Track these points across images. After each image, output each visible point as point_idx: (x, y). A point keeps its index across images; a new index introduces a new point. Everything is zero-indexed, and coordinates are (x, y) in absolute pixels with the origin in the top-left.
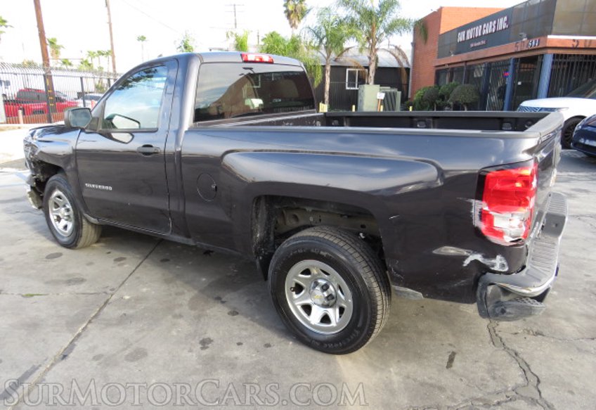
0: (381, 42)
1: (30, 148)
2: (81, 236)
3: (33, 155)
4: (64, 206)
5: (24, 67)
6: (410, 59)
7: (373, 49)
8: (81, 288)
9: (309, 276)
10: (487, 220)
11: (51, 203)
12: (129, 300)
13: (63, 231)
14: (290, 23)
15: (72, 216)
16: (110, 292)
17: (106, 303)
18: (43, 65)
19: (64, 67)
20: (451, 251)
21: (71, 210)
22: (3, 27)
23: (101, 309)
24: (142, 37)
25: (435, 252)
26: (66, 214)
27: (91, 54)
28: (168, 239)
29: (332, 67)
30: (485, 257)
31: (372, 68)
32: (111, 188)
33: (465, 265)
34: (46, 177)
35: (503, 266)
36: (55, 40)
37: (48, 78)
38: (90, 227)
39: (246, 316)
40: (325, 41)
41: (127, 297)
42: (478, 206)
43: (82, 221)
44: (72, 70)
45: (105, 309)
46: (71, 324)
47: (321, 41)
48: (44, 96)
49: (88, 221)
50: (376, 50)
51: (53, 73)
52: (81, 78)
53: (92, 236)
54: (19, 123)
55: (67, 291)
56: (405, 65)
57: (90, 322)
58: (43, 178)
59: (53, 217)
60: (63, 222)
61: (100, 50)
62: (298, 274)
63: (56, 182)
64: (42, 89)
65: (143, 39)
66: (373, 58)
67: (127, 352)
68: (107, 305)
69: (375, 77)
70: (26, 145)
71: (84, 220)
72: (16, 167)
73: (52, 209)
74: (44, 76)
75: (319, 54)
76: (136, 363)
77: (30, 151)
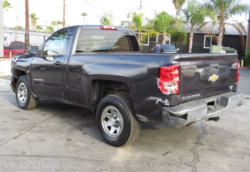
0: (227, 19)
1: (13, 64)
2: (29, 103)
3: (14, 67)
4: (24, 90)
5: (16, 30)
6: (247, 30)
7: (222, 24)
8: (26, 121)
9: (110, 114)
10: (161, 85)
11: (19, 89)
12: (44, 126)
13: (23, 101)
14: (175, 6)
15: (27, 95)
16: (37, 123)
17: (34, 126)
18: (26, 28)
19: (38, 30)
20: (152, 98)
21: (27, 92)
22: (8, 7)
23: (32, 128)
24: (85, 13)
25: (146, 99)
26: (24, 93)
27: (54, 23)
28: (62, 102)
29: (194, 34)
30: (162, 100)
31: (221, 35)
32: (43, 80)
33: (157, 104)
34: (18, 77)
35: (168, 103)
36: (35, 15)
37: (27, 35)
38: (33, 99)
39: (89, 135)
40: (190, 18)
41: (43, 126)
42: (159, 80)
43: (30, 96)
44: (42, 32)
45: (34, 128)
46: (19, 130)
47: (188, 18)
48: (24, 46)
49: (33, 96)
50: (224, 24)
51: (30, 33)
52: (44, 36)
53: (34, 104)
54: (9, 58)
55: (20, 122)
56: (244, 34)
57: (27, 131)
58: (17, 78)
59: (19, 95)
60: (23, 97)
61: (59, 21)
62: (106, 112)
63: (22, 79)
64: (23, 42)
65: (84, 14)
66: (222, 29)
67: (39, 139)
68: (35, 127)
69: (223, 41)
70: (12, 63)
71: (31, 96)
72: (6, 79)
73: (19, 91)
74: (25, 34)
75: (186, 26)
76: (41, 142)
77: (13, 65)
